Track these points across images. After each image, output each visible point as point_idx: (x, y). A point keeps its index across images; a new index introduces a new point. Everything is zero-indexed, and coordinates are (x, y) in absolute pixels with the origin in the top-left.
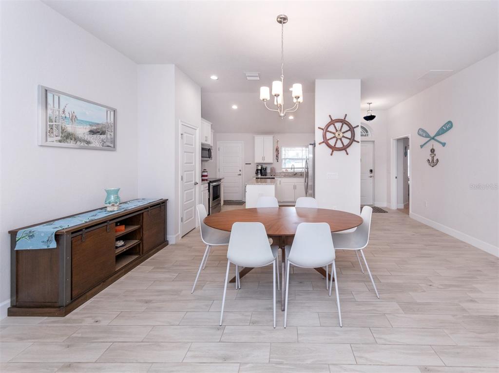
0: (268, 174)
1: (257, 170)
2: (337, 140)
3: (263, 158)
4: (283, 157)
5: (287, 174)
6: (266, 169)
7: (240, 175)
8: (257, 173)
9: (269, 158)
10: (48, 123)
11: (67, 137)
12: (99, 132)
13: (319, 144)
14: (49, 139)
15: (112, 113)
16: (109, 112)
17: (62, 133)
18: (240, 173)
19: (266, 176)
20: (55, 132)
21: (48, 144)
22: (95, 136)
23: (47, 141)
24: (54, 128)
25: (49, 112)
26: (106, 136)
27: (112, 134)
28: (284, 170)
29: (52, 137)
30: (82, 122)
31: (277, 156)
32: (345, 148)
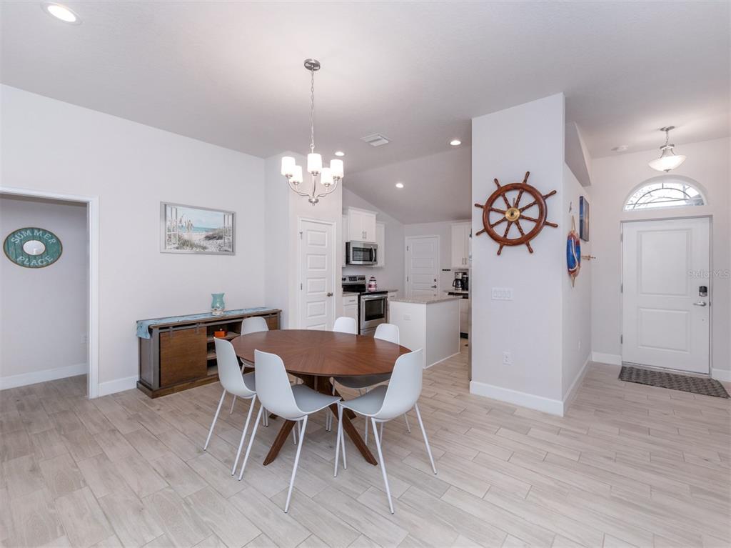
1: (457, 280)
3: (464, 262)
7: (435, 287)
8: (456, 286)
10: (167, 233)
11: (184, 244)
12: (215, 237)
13: (477, 234)
14: (168, 247)
15: (231, 217)
16: (226, 216)
17: (179, 241)
18: (436, 283)
20: (173, 241)
21: (167, 251)
22: (211, 241)
23: (165, 248)
24: (172, 237)
25: (168, 223)
26: (223, 241)
27: (231, 238)
29: (170, 245)
30: (198, 229)
32: (525, 240)
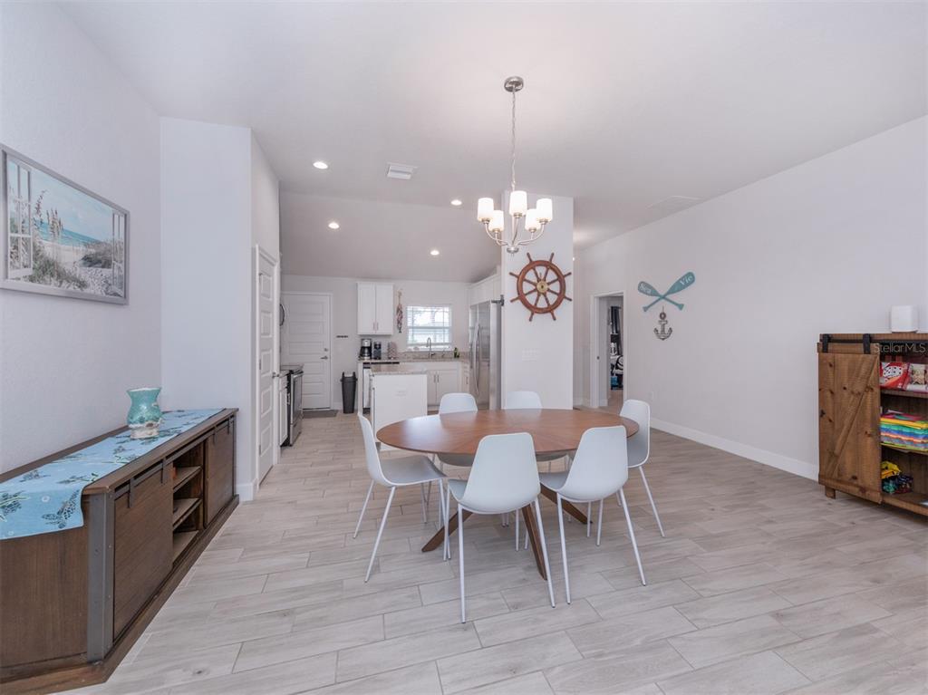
0: (382, 356)
1: (363, 348)
2: (539, 295)
3: (376, 326)
4: (409, 324)
5: (417, 355)
6: (380, 345)
7: (326, 358)
8: (362, 355)
9: (387, 326)
10: (10, 234)
11: (46, 269)
12: (99, 262)
13: (512, 301)
14: (12, 273)
15: (122, 219)
16: (116, 216)
17: (35, 260)
18: (327, 354)
19: (380, 359)
20: (23, 257)
21: (10, 284)
22: (93, 269)
23: (7, 277)
24: (21, 247)
25: (12, 207)
26: (111, 270)
27: (122, 266)
28: (412, 348)
29: (18, 268)
30: (72, 237)
31: (399, 322)
32: (550, 309)
